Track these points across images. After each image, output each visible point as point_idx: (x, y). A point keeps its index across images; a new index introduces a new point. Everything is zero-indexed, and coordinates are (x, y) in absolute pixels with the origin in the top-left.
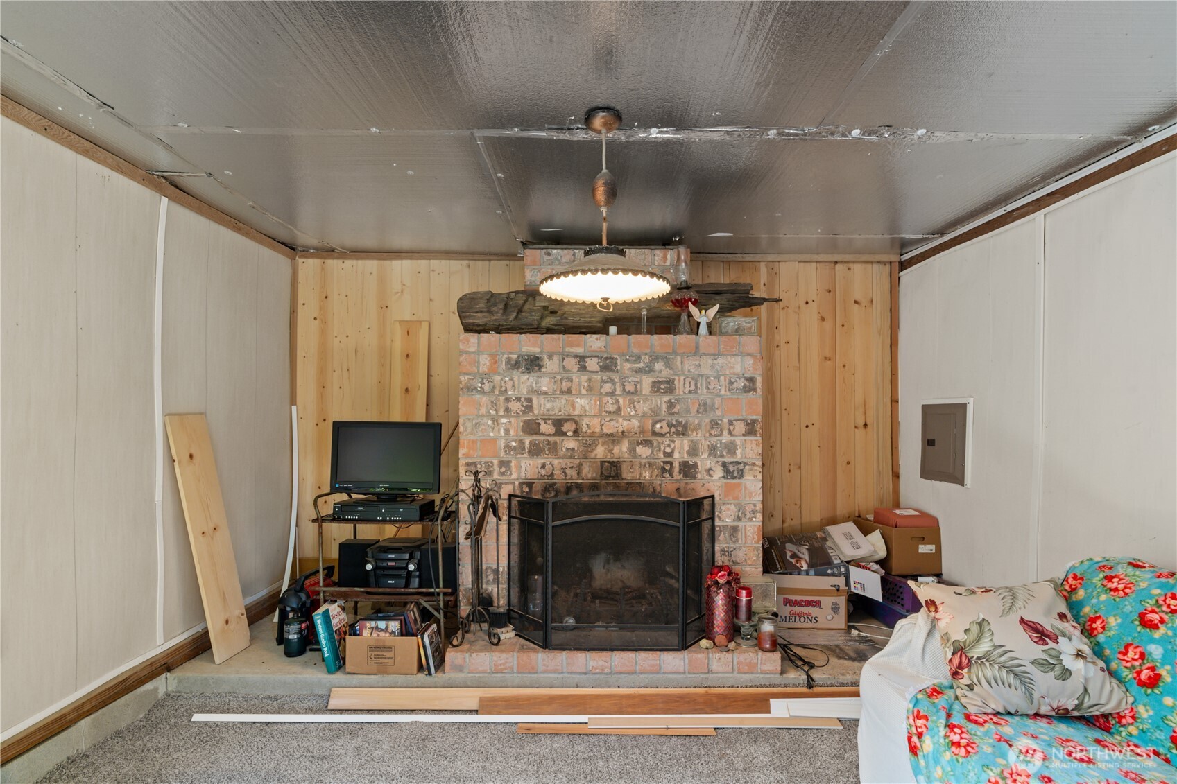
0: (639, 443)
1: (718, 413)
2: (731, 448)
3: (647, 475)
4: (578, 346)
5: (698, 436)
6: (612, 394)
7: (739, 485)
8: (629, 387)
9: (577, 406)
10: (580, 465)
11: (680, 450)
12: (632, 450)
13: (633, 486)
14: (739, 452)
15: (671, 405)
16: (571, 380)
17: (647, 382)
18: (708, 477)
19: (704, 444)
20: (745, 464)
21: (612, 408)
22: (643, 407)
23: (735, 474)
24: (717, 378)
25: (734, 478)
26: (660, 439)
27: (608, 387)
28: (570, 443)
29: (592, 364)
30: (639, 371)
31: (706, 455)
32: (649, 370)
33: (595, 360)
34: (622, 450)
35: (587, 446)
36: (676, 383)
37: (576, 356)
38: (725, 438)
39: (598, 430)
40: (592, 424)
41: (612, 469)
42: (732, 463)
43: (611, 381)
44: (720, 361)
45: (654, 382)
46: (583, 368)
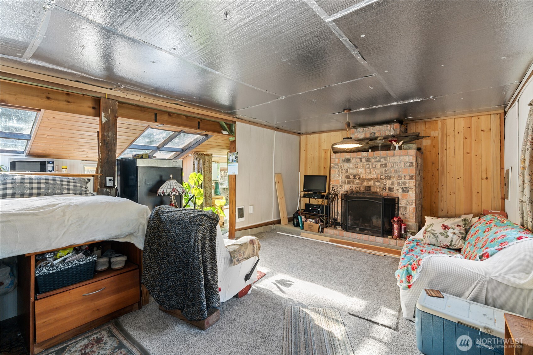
0: (376, 181)
1: (401, 173)
2: (405, 183)
3: (378, 190)
4: (360, 155)
5: (394, 180)
6: (369, 168)
7: (407, 195)
8: (374, 166)
9: (360, 171)
10: (360, 187)
11: (388, 183)
12: (374, 183)
13: (374, 193)
14: (407, 185)
15: (386, 171)
16: (358, 164)
17: (379, 164)
18: (397, 192)
19: (396, 182)
20: (409, 188)
21: (369, 172)
22: (378, 171)
23: (406, 191)
24: (401, 163)
25: (406, 192)
26: (382, 180)
27: (368, 166)
28: (357, 181)
29: (364, 160)
30: (377, 161)
31: (396, 185)
32: (380, 161)
33: (364, 159)
34: (371, 183)
35: (362, 182)
36: (388, 164)
37: (359, 158)
38: (403, 180)
39: (365, 178)
40: (363, 176)
41: (368, 188)
42: (405, 188)
43: (369, 164)
44: (401, 158)
45: (381, 164)
46: (361, 161)
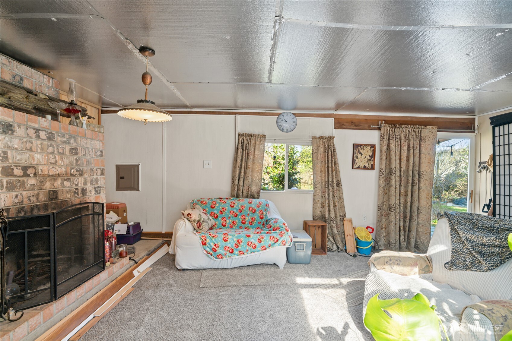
0: (65, 180)
1: (93, 165)
2: (97, 181)
3: (69, 196)
4: (35, 122)
5: (86, 176)
6: (53, 153)
7: (99, 196)
8: (60, 151)
9: (36, 159)
10: (38, 194)
11: (80, 181)
12: (62, 184)
13: (64, 202)
14: (99, 182)
15: (77, 161)
16: (32, 143)
17: (68, 148)
18: (90, 194)
19: (89, 179)
20: (101, 187)
21: (53, 161)
22: (66, 161)
23: (98, 192)
24: (92, 149)
25: (98, 194)
26: (73, 177)
27: (51, 149)
28: (32, 181)
29: (43, 135)
30: (64, 142)
31: (89, 185)
32: (67, 142)
33: (44, 132)
34: (58, 183)
35: (41, 182)
36: (79, 150)
37: (34, 129)
38: (95, 177)
39: (46, 173)
40: (43, 169)
41: (54, 195)
42: (97, 187)
43: (52, 146)
44: (93, 142)
45: (70, 149)
46: (38, 137)
